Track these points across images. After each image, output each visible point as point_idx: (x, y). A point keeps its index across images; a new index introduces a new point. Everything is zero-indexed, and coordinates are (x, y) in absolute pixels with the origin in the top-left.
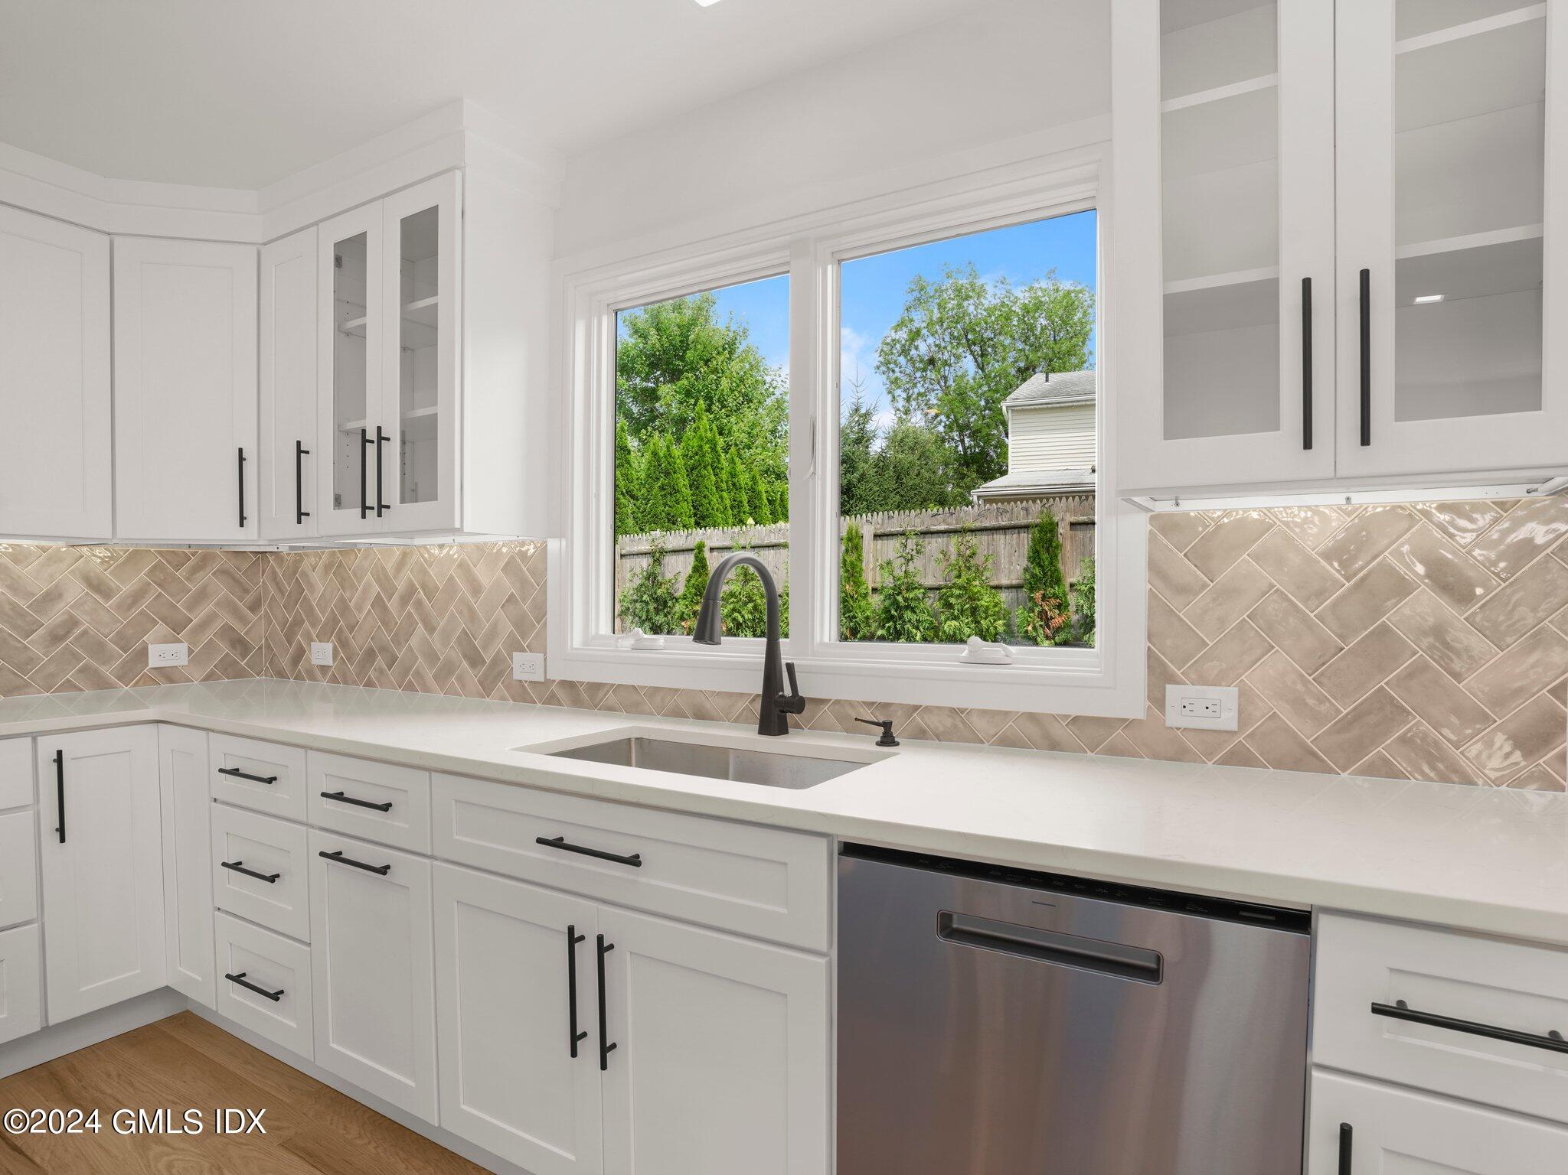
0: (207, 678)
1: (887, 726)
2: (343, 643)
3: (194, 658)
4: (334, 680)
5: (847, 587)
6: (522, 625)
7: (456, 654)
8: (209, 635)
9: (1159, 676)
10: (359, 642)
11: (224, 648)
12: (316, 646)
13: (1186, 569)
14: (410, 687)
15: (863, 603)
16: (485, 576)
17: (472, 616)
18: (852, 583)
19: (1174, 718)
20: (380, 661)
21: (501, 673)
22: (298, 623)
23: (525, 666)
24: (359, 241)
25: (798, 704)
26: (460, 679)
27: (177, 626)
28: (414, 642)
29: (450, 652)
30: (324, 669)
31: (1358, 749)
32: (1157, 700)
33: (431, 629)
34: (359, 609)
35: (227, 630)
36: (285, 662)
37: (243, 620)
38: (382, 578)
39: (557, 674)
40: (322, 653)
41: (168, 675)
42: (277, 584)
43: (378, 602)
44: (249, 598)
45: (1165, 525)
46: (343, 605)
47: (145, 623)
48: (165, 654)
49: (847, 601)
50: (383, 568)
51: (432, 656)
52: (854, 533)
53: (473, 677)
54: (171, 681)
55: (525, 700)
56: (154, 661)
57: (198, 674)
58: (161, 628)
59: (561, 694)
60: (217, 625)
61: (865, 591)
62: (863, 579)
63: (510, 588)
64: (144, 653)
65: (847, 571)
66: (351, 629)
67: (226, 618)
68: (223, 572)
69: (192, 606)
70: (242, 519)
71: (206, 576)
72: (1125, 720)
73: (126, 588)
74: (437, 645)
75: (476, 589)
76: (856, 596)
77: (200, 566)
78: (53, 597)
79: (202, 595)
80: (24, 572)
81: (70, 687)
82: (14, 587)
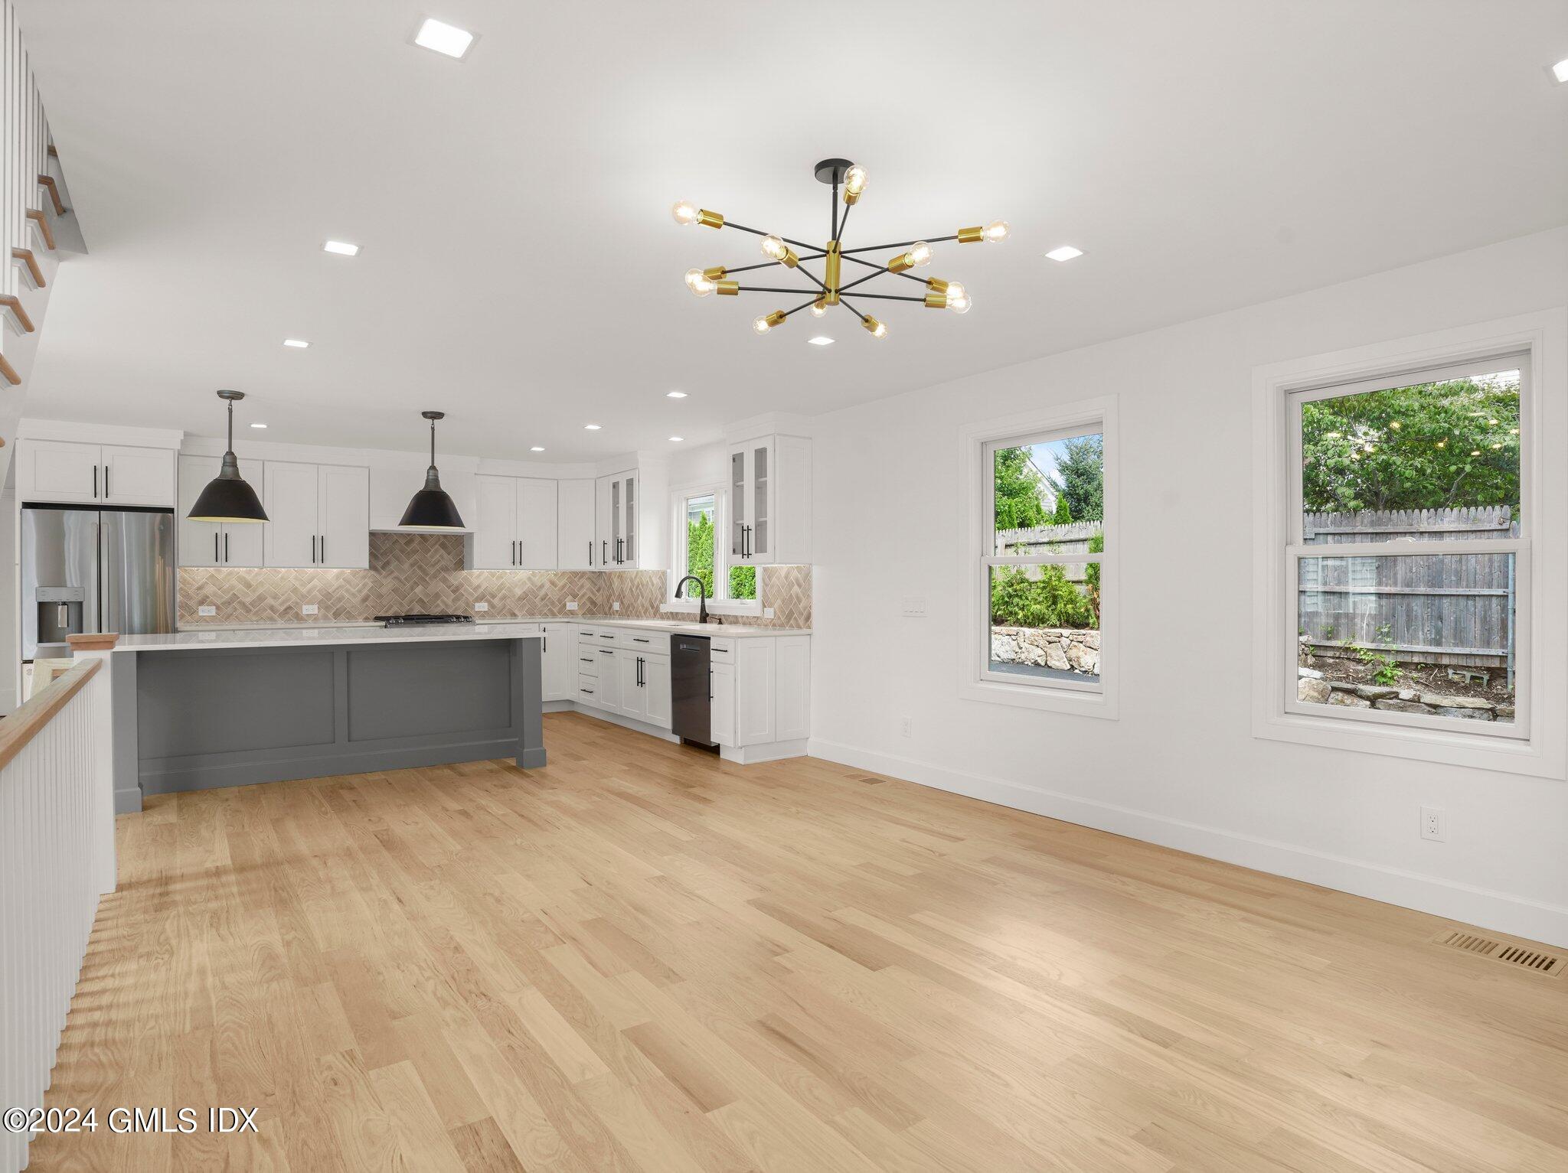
0: (584, 614)
1: (720, 619)
2: (622, 603)
3: (580, 607)
4: (620, 614)
8: (584, 599)
9: (765, 605)
10: (626, 602)
11: (589, 605)
12: (615, 603)
16: (654, 579)
19: (765, 616)
22: (610, 595)
23: (662, 608)
24: (618, 483)
25: (707, 615)
26: (649, 613)
27: (575, 596)
28: (639, 602)
30: (617, 611)
31: (789, 621)
32: (763, 611)
33: (642, 597)
34: (626, 591)
35: (590, 598)
36: (607, 609)
37: (594, 594)
38: (631, 581)
39: (669, 610)
40: (616, 606)
41: (572, 613)
42: (604, 583)
43: (631, 589)
44: (596, 587)
46: (620, 588)
47: (565, 596)
48: (572, 606)
50: (629, 578)
51: (643, 606)
53: (652, 612)
54: (573, 615)
55: (663, 618)
56: (568, 608)
57: (580, 613)
58: (570, 597)
59: (670, 616)
60: (586, 597)
63: (660, 584)
64: (565, 605)
66: (624, 598)
67: (589, 594)
68: (587, 579)
69: (579, 590)
70: (591, 563)
71: (583, 580)
72: (759, 617)
73: (560, 584)
74: (644, 602)
75: (652, 585)
77: (582, 577)
78: (542, 586)
79: (582, 586)
80: (535, 579)
81: (546, 615)
82: (532, 584)
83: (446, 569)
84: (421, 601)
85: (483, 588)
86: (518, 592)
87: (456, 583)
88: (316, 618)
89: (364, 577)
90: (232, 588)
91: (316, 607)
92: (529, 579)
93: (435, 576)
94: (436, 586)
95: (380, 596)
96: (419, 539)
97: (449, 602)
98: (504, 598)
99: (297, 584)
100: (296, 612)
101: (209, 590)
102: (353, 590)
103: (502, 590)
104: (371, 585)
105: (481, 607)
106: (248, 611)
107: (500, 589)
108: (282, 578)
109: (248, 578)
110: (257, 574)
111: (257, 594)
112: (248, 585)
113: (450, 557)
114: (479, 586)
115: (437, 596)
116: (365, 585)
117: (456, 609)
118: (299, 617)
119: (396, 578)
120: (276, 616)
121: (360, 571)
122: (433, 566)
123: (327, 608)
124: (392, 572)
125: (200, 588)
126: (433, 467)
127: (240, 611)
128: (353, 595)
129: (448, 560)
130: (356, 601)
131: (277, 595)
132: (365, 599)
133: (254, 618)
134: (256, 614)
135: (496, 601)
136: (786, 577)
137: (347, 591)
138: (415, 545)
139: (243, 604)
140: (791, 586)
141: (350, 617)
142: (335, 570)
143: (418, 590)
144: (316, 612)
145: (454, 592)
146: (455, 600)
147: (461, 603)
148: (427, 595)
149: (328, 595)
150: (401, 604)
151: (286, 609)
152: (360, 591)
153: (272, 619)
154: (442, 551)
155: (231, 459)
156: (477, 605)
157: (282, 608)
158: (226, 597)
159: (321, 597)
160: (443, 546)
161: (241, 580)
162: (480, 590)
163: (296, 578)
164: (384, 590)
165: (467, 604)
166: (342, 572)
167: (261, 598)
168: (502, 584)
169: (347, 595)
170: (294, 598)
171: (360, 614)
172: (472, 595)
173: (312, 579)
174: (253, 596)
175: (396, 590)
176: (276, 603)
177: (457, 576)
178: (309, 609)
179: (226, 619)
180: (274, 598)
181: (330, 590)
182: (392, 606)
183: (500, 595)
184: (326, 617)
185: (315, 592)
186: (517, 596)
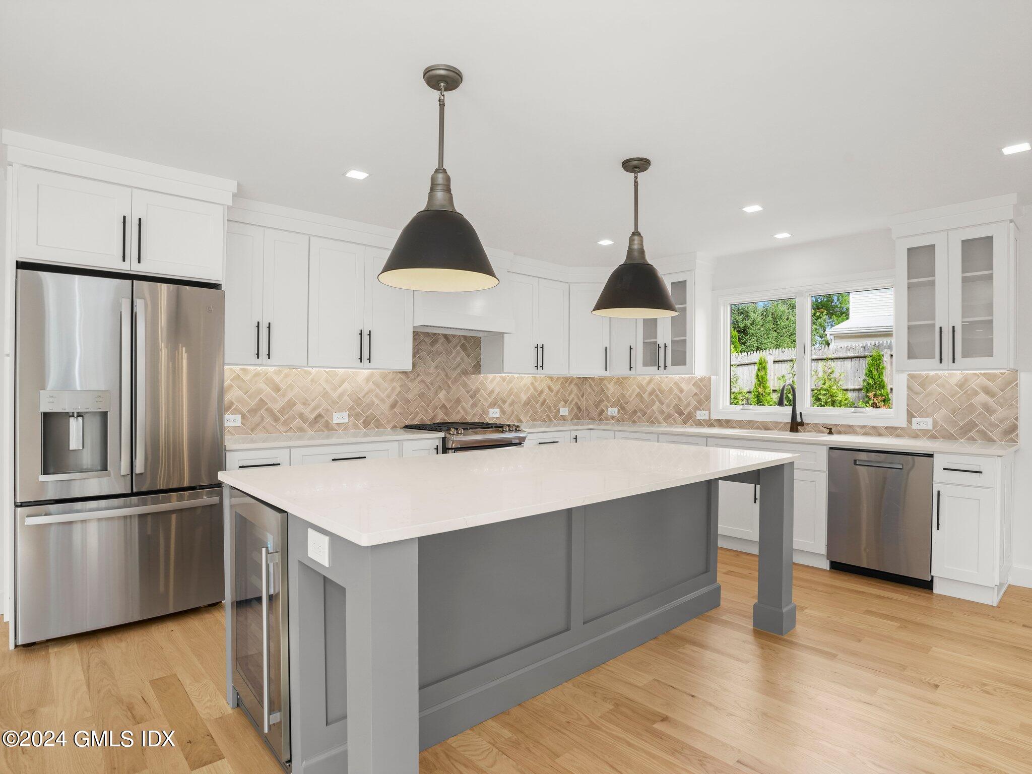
0: (572, 419)
2: (622, 408)
3: (570, 412)
4: (618, 420)
5: (759, 389)
6: (700, 402)
7: (672, 411)
8: (572, 405)
9: (910, 416)
10: (630, 408)
11: (576, 410)
12: (610, 409)
13: (918, 388)
14: (652, 422)
15: (768, 398)
16: (684, 386)
17: (680, 399)
18: (762, 387)
19: (914, 426)
20: (639, 414)
21: (691, 418)
22: (601, 401)
23: (701, 415)
25: (802, 424)
26: (674, 419)
27: (566, 402)
28: (655, 408)
29: (671, 410)
30: (613, 417)
31: (966, 433)
32: (910, 422)
33: (662, 403)
34: (630, 397)
35: (576, 403)
36: (595, 414)
37: (580, 400)
38: (640, 387)
39: (713, 417)
40: (612, 411)
41: (563, 418)
42: (592, 388)
43: (639, 395)
44: (581, 393)
45: (912, 377)
46: (623, 396)
47: (559, 401)
49: (759, 397)
50: (641, 384)
51: (662, 412)
52: (763, 361)
53: (679, 419)
54: (564, 420)
55: (700, 426)
56: (561, 413)
57: (570, 418)
58: (562, 403)
59: (715, 423)
60: (574, 403)
61: (769, 392)
62: (768, 385)
63: (695, 390)
64: (558, 411)
65: (759, 381)
66: (626, 403)
67: (576, 400)
68: (576, 384)
69: (570, 394)
70: (607, 368)
71: (572, 386)
72: (901, 427)
73: (555, 389)
74: (664, 407)
75: (681, 391)
76: (764, 394)
77: (571, 382)
78: (542, 392)
80: (536, 386)
81: (544, 420)
82: (535, 389)
83: (465, 373)
84: (444, 406)
85: (496, 393)
86: (524, 398)
87: (474, 388)
88: (347, 427)
89: (392, 380)
90: (260, 391)
91: (346, 415)
92: (532, 386)
93: (455, 381)
94: (458, 391)
95: (408, 401)
96: (442, 340)
97: (468, 407)
98: (513, 403)
99: (328, 389)
100: (327, 421)
101: (234, 394)
102: (383, 396)
103: (511, 395)
104: (399, 389)
105: (494, 413)
106: (276, 419)
107: (510, 392)
108: (312, 380)
109: (277, 379)
110: (286, 376)
111: (285, 399)
112: (277, 389)
113: (469, 360)
114: (492, 392)
116: (393, 389)
117: (475, 415)
118: (328, 426)
119: (423, 381)
120: (305, 426)
121: (389, 373)
122: (455, 369)
123: (357, 416)
124: (418, 375)
127: (268, 420)
128: (382, 400)
129: (469, 362)
130: (385, 407)
131: (307, 400)
132: (393, 406)
133: (283, 429)
134: (285, 423)
135: (506, 407)
137: (377, 396)
138: (439, 347)
139: (270, 411)
140: (970, 394)
141: (379, 425)
143: (442, 395)
144: (346, 420)
145: (472, 397)
146: (474, 405)
147: (478, 409)
148: (449, 400)
149: (358, 401)
150: (426, 410)
151: (316, 418)
152: (389, 397)
153: (301, 429)
154: (463, 354)
156: (491, 411)
157: (313, 416)
158: (253, 403)
159: (351, 403)
160: (464, 347)
161: (270, 381)
162: (494, 396)
163: (327, 381)
164: (410, 396)
165: (483, 412)
166: (372, 375)
167: (291, 404)
168: (510, 389)
169: (377, 401)
170: (324, 405)
171: (388, 422)
172: (486, 400)
173: (343, 382)
174: (282, 402)
175: (421, 395)
176: (306, 411)
177: (475, 381)
178: (340, 417)
179: (252, 430)
180: (304, 404)
181: (360, 395)
182: (417, 414)
183: (509, 401)
184: (356, 426)
185: (346, 397)
186: (523, 402)
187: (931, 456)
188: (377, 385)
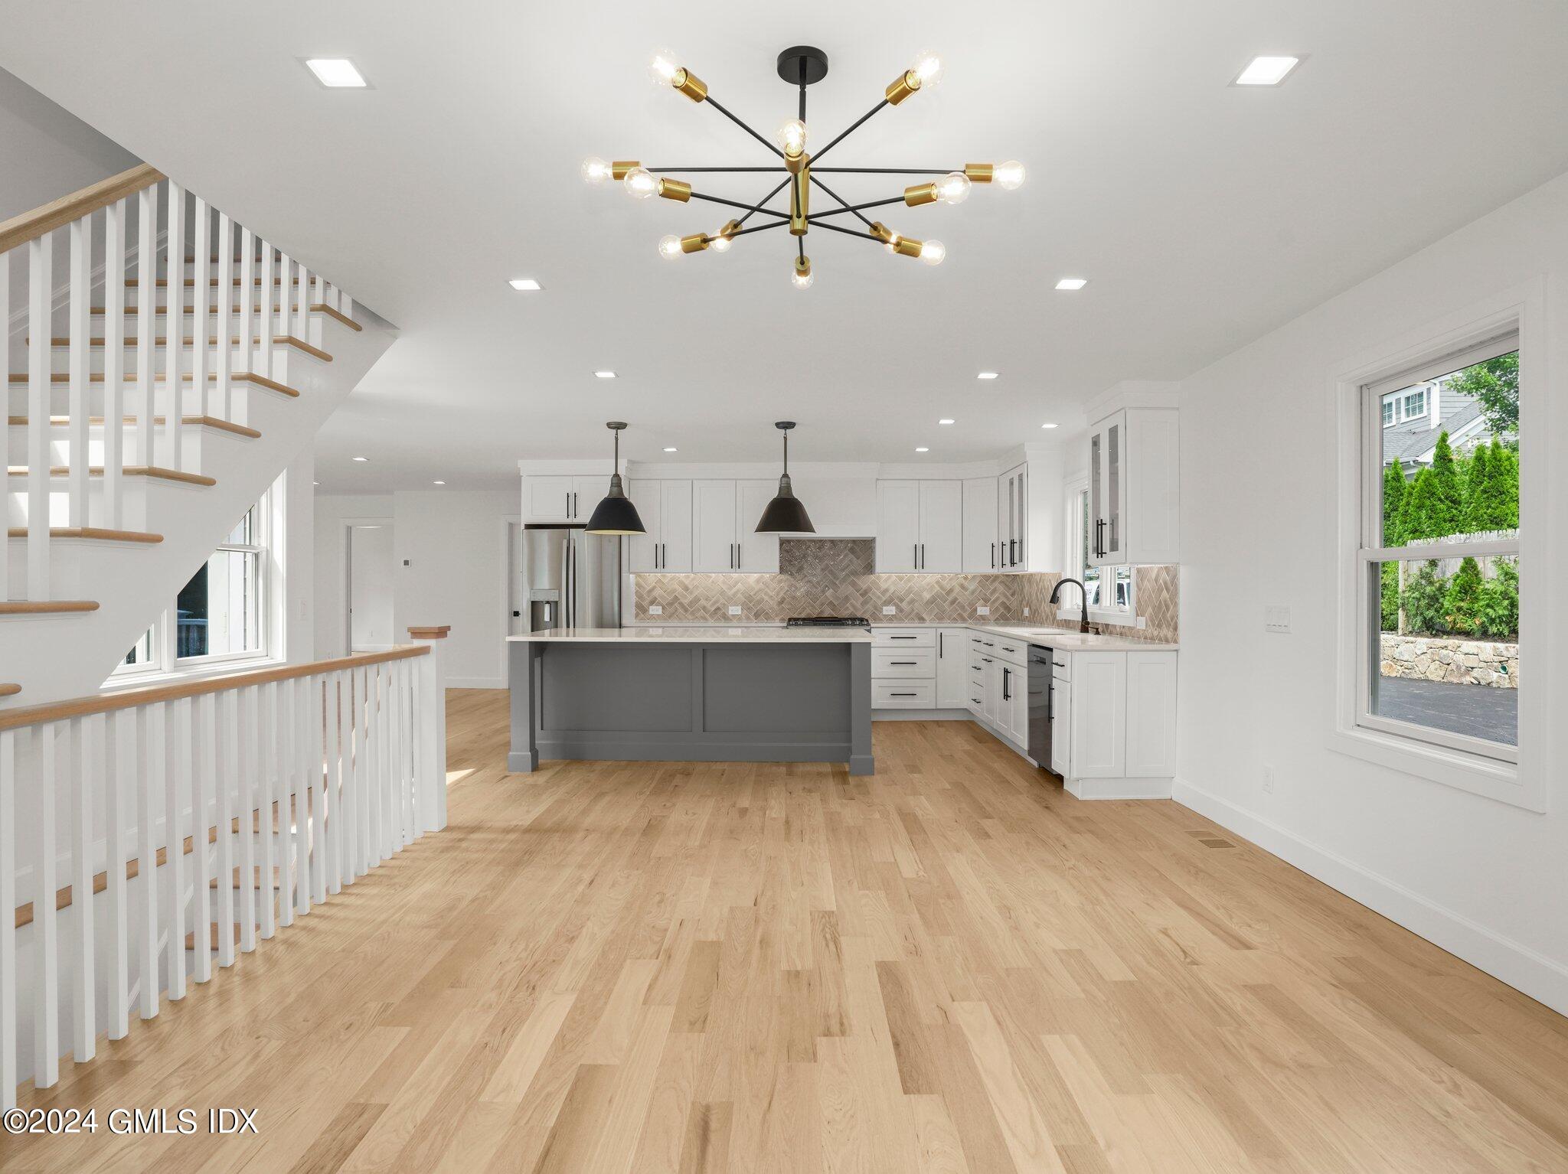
0: (997, 619)
1: (1097, 629)
3: (992, 612)
8: (997, 604)
10: (1033, 607)
11: (1002, 610)
12: (1025, 609)
13: (1140, 584)
22: (1021, 601)
24: (1011, 480)
25: (1088, 624)
27: (986, 600)
30: (1027, 616)
35: (1003, 603)
36: (1019, 615)
37: (1008, 599)
40: (1026, 612)
41: (983, 618)
44: (1011, 591)
45: (1138, 572)
47: (976, 601)
48: (983, 610)
54: (985, 620)
56: (979, 613)
57: (992, 618)
58: (981, 602)
60: (1000, 601)
64: (976, 610)
67: (1003, 599)
68: (1002, 582)
69: (991, 595)
70: (993, 565)
71: (996, 584)
73: (971, 588)
77: (994, 581)
78: (951, 591)
79: (994, 591)
80: (944, 583)
81: (955, 619)
82: (942, 587)
83: (854, 573)
84: (831, 604)
85: (891, 591)
86: (927, 596)
87: (864, 587)
88: (739, 618)
89: (777, 581)
90: (675, 590)
91: (740, 608)
92: (938, 582)
93: (844, 580)
94: (846, 589)
95: (794, 598)
96: (828, 545)
97: (858, 605)
98: (912, 601)
99: (725, 588)
100: (724, 613)
101: (657, 593)
102: (772, 594)
103: (910, 594)
104: (785, 588)
105: (889, 610)
106: (686, 610)
107: (909, 591)
108: (713, 582)
109: (687, 582)
110: (693, 579)
111: (693, 596)
112: (686, 589)
113: (860, 562)
114: (886, 590)
115: (847, 599)
116: (780, 589)
117: (864, 612)
118: (726, 618)
119: (809, 582)
120: (707, 616)
122: (843, 570)
123: (749, 610)
124: (806, 576)
125: (650, 591)
126: (785, 476)
127: (681, 610)
128: (772, 598)
129: (858, 564)
130: (773, 603)
131: (709, 597)
132: (782, 602)
133: (690, 617)
134: (693, 613)
135: (904, 605)
136: (1156, 581)
137: (766, 594)
138: (826, 551)
139: (681, 604)
140: (1160, 590)
141: (768, 617)
142: (755, 575)
143: (829, 593)
144: (740, 613)
145: (862, 595)
146: (864, 603)
147: (869, 606)
148: (837, 598)
149: (749, 598)
150: (813, 606)
151: (716, 609)
152: (777, 594)
153: (705, 619)
154: (851, 556)
155: (617, 481)
156: (884, 608)
157: (713, 609)
158: (670, 598)
159: (744, 599)
160: (852, 550)
161: (681, 583)
162: (888, 595)
163: (724, 583)
164: (798, 594)
165: (876, 609)
166: (762, 577)
167: (697, 600)
168: (910, 588)
169: (766, 598)
170: (722, 601)
171: (777, 616)
172: (879, 597)
173: (737, 583)
174: (690, 598)
175: (808, 593)
176: (708, 605)
177: (865, 582)
178: (734, 610)
179: (670, 617)
180: (706, 600)
181: (752, 594)
182: (804, 609)
183: (908, 599)
184: (748, 618)
185: (739, 595)
186: (925, 601)
187: (1051, 650)
188: (766, 584)
